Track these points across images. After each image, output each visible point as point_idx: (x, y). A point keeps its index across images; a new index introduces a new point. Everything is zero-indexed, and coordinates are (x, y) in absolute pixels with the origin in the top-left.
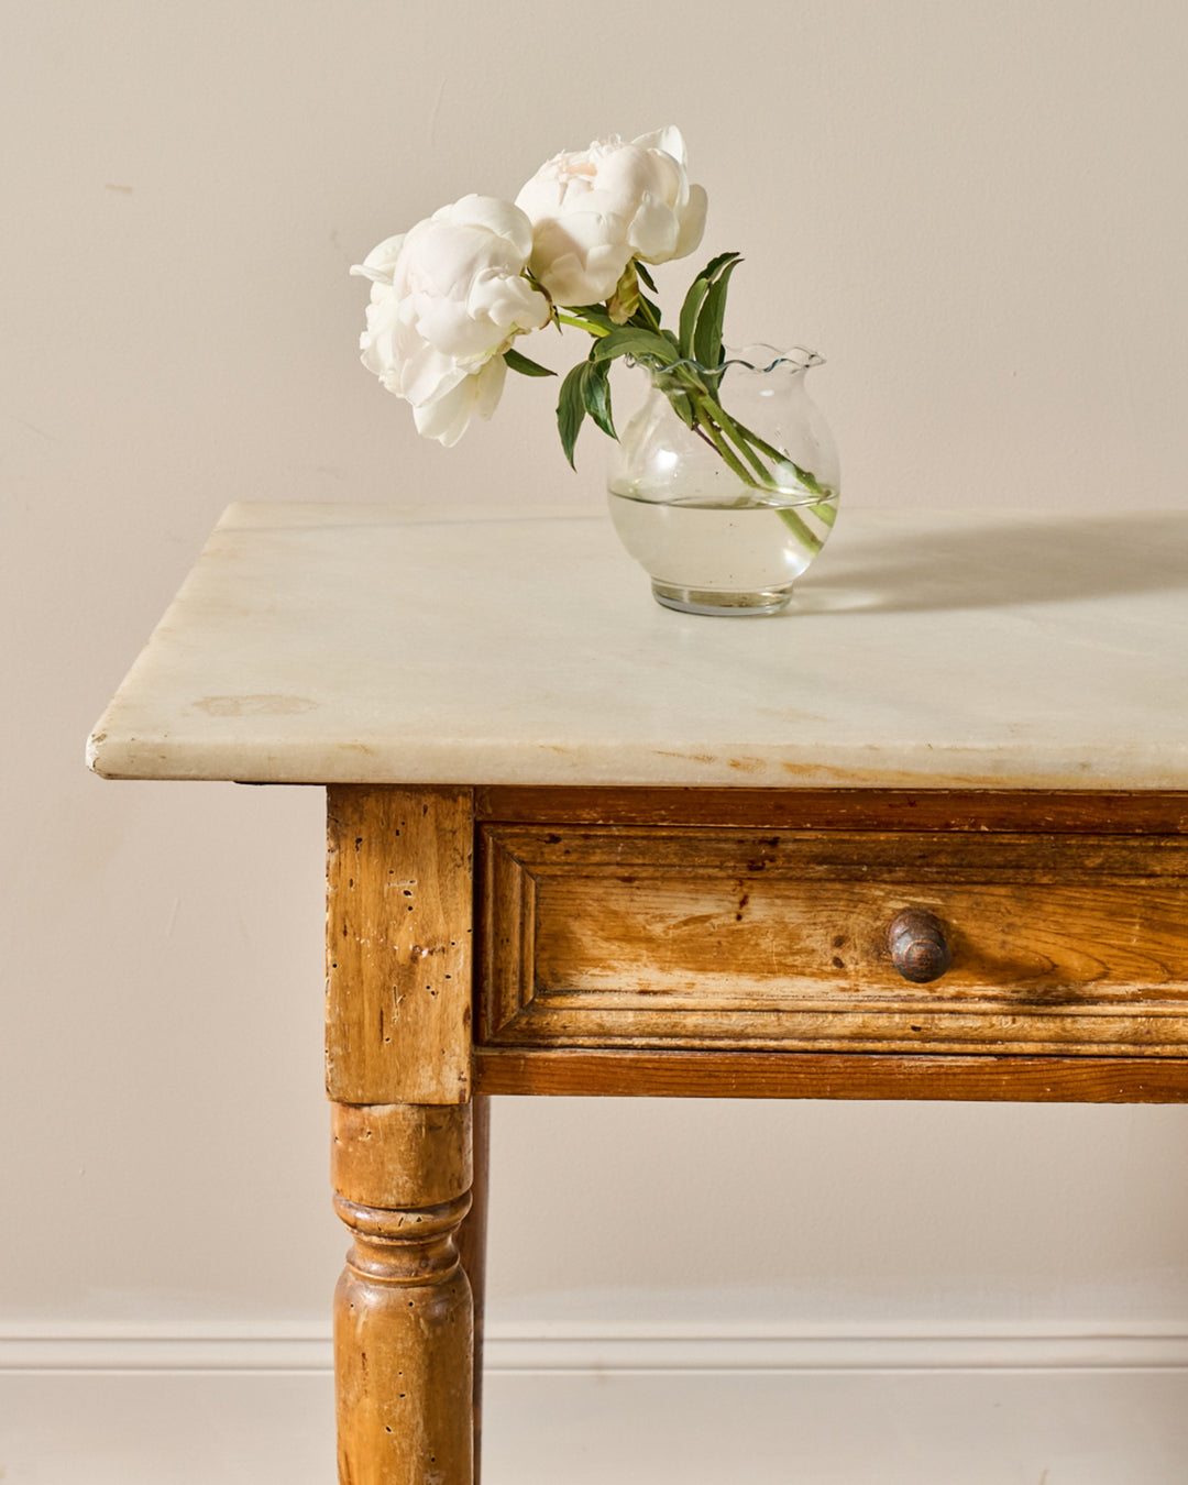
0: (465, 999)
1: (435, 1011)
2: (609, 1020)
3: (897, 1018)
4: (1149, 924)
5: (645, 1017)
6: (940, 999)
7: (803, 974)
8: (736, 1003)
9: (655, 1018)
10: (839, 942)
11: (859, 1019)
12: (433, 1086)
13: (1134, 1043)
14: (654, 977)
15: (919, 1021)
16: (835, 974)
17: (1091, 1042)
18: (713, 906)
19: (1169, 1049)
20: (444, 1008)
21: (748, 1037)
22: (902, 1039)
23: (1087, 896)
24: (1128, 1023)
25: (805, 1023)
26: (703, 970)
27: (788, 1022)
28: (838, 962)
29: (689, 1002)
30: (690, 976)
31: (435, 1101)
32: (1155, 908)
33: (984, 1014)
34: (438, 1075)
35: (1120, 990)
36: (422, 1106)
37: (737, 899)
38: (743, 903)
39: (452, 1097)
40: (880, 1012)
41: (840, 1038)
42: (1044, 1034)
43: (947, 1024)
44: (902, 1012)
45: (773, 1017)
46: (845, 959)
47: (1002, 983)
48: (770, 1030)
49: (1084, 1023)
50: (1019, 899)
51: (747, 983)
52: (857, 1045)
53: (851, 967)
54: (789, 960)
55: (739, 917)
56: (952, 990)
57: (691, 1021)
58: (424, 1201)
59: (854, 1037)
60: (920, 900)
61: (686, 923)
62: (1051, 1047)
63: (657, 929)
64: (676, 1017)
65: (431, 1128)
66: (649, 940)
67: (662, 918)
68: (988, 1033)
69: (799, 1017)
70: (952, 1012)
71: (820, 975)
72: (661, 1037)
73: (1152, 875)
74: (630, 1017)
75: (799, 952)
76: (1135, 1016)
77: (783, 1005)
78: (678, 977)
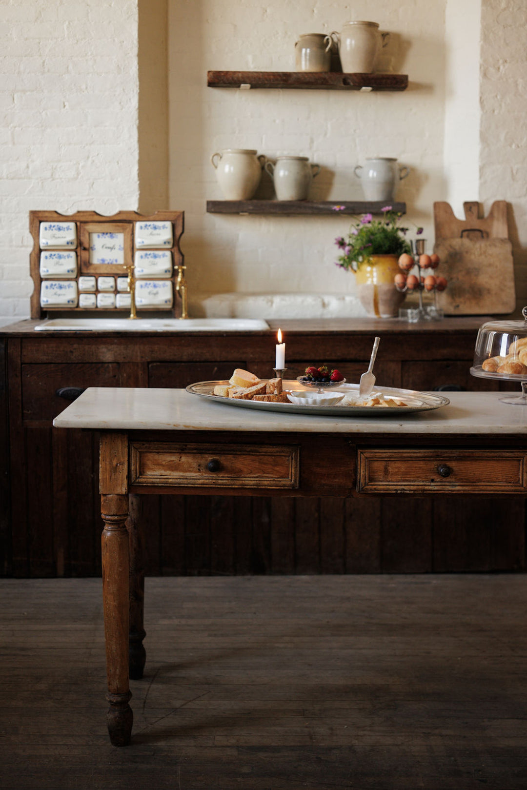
0: (126, 474)
1: (121, 476)
2: (154, 480)
3: (210, 480)
4: (260, 462)
5: (161, 480)
6: (219, 477)
7: (192, 472)
8: (179, 477)
9: (163, 480)
10: (199, 466)
11: (203, 480)
12: (120, 491)
13: (257, 486)
14: (163, 472)
15: (213, 481)
16: (198, 472)
17: (248, 486)
18: (174, 458)
19: (263, 487)
20: (122, 475)
21: (181, 484)
22: (212, 484)
23: (248, 457)
24: (255, 482)
25: (192, 481)
26: (173, 471)
27: (189, 481)
28: (199, 470)
29: (170, 477)
30: (170, 472)
31: (121, 494)
32: (261, 459)
33: (227, 480)
34: (121, 489)
35: (254, 476)
36: (118, 495)
37: (179, 457)
38: (181, 458)
39: (124, 493)
40: (207, 479)
41: (199, 484)
42: (239, 484)
43: (220, 481)
44: (211, 479)
45: (186, 480)
46: (200, 469)
47: (231, 474)
48: (185, 483)
49: (247, 482)
50: (234, 457)
51: (181, 474)
52: (202, 486)
53: (202, 471)
54: (189, 469)
55: (180, 461)
56: (221, 475)
57: (170, 480)
58: (119, 514)
59: (201, 484)
60: (215, 457)
61: (169, 462)
62: (240, 487)
63: (164, 463)
64: (167, 480)
65: (120, 499)
66: (162, 465)
67: (165, 461)
68: (228, 483)
69: (191, 480)
70: (221, 479)
71: (195, 472)
72: (164, 484)
73: (260, 453)
74: (158, 480)
75: (191, 468)
76: (257, 480)
77: (188, 478)
78: (168, 472)
